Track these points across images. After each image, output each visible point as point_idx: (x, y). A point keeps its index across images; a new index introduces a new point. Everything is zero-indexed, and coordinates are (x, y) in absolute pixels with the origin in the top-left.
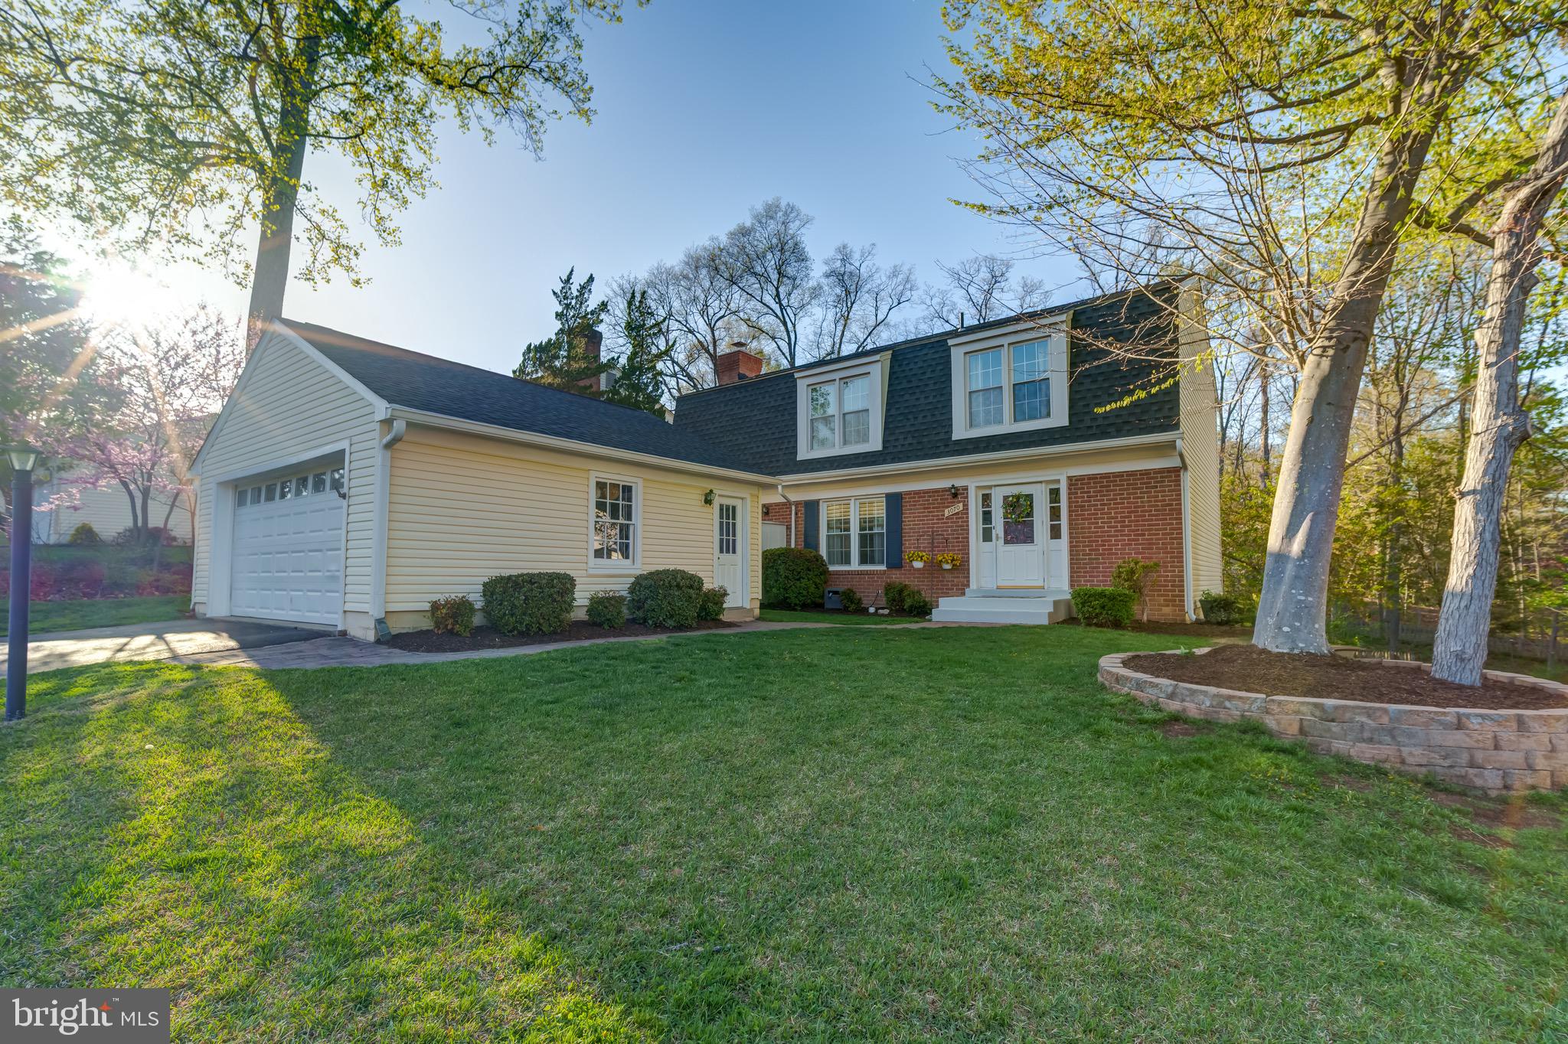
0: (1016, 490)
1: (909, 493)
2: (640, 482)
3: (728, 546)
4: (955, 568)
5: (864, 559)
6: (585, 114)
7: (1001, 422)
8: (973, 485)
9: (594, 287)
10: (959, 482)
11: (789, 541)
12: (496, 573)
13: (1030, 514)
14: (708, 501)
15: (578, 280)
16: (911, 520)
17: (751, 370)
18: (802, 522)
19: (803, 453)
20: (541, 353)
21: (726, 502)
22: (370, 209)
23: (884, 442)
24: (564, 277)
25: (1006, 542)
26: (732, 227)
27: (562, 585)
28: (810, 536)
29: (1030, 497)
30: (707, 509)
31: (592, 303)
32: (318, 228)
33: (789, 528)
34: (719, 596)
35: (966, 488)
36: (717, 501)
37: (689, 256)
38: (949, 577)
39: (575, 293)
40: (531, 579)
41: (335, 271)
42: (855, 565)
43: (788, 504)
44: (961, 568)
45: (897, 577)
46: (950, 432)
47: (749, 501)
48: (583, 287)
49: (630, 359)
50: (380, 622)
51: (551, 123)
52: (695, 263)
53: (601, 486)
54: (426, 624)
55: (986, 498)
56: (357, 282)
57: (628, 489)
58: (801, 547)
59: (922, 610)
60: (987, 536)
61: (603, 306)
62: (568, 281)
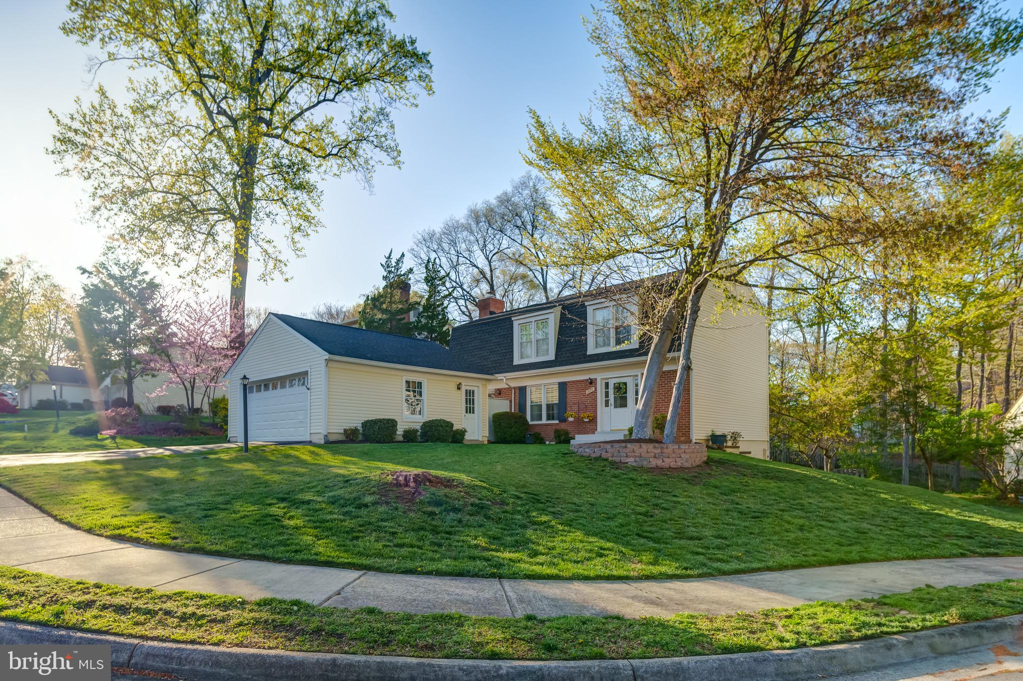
0: (618, 380)
1: (569, 382)
2: (426, 380)
3: (470, 410)
4: (590, 421)
5: (548, 418)
6: (397, 163)
7: (609, 345)
8: (599, 377)
9: (405, 259)
10: (592, 377)
11: (511, 409)
12: (366, 419)
13: (626, 393)
14: (459, 388)
15: (395, 257)
16: (571, 397)
17: (498, 308)
18: (517, 398)
19: (517, 361)
20: (375, 301)
21: (469, 388)
22: (290, 240)
23: (556, 355)
24: (387, 255)
25: (615, 407)
26: (499, 193)
27: (391, 424)
28: (522, 407)
29: (625, 384)
30: (459, 392)
31: (404, 269)
32: (266, 251)
33: (511, 402)
34: (462, 433)
35: (596, 379)
36: (464, 388)
37: (472, 211)
38: (588, 426)
39: (394, 264)
40: (380, 421)
41: (276, 275)
42: (544, 421)
43: (510, 389)
44: (593, 420)
45: (563, 426)
46: (586, 350)
47: (481, 388)
48: (398, 261)
49: (428, 300)
50: (326, 436)
51: (378, 167)
52: (476, 216)
53: (408, 382)
54: (342, 438)
55: (607, 385)
56: (287, 280)
57: (420, 384)
58: (517, 411)
59: (567, 441)
60: (607, 405)
61: (411, 271)
62: (389, 257)
